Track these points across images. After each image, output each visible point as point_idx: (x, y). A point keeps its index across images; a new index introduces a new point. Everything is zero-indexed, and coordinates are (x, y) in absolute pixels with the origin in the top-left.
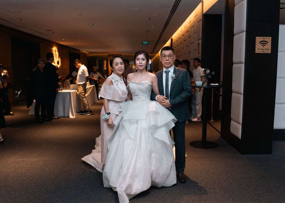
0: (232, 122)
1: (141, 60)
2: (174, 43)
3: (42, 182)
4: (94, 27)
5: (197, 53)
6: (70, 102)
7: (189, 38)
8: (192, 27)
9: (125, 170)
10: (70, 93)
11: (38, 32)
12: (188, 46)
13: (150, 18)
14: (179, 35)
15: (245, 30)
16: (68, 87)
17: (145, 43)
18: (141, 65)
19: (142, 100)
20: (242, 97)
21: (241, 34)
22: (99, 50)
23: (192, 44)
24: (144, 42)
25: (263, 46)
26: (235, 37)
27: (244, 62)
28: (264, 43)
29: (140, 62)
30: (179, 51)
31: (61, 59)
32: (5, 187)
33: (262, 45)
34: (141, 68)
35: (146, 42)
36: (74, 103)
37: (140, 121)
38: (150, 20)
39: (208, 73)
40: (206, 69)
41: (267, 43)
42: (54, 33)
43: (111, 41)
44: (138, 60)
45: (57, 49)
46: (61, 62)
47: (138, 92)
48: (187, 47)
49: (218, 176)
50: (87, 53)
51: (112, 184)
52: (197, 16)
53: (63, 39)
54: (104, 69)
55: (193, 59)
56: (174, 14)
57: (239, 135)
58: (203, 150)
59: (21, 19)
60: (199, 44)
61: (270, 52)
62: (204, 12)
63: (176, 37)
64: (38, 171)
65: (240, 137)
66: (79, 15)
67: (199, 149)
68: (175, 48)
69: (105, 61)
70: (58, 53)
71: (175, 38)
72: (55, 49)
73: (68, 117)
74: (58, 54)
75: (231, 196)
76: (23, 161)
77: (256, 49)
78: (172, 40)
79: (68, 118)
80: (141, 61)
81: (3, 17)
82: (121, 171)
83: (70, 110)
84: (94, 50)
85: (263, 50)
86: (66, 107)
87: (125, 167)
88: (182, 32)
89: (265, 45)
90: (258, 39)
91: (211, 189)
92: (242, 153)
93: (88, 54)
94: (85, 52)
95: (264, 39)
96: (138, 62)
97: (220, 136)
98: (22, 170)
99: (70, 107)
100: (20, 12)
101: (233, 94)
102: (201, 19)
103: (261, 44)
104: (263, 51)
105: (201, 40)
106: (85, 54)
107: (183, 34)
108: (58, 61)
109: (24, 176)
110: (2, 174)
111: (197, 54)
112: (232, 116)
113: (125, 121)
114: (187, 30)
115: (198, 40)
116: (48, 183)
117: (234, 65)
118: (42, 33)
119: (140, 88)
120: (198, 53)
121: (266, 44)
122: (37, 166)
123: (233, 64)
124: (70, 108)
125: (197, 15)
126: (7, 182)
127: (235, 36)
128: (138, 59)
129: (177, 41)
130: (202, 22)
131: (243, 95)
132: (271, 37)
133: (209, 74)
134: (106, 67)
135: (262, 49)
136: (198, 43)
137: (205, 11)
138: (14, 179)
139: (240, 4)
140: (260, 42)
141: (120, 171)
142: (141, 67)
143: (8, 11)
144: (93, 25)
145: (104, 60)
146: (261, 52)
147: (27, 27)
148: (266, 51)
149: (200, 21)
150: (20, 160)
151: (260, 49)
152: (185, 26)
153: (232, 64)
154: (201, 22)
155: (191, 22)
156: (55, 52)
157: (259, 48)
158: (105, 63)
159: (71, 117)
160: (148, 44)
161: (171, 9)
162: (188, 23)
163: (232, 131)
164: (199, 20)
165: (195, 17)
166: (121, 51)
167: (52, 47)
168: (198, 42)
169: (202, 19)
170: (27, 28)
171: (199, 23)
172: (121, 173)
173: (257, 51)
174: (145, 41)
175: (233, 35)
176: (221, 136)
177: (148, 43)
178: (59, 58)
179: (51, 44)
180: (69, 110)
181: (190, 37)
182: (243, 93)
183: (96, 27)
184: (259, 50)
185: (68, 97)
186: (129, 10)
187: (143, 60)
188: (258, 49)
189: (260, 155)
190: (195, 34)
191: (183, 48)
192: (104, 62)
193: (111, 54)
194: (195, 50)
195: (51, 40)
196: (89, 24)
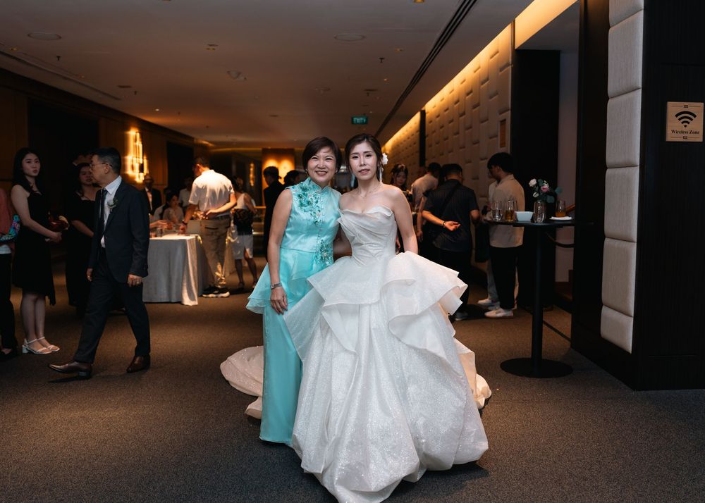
0: (606, 311)
1: (362, 157)
2: (431, 122)
3: (146, 472)
4: (242, 78)
5: (499, 143)
6: (184, 266)
7: (475, 107)
8: (484, 80)
9: (335, 429)
10: (184, 241)
11: (96, 90)
12: (471, 127)
13: (382, 59)
14: (444, 101)
15: (640, 86)
16: (174, 229)
17: (358, 120)
18: (363, 168)
19: (372, 254)
20: (633, 249)
21: (631, 95)
22: (240, 139)
23: (482, 122)
24: (355, 119)
25: (685, 124)
26: (610, 103)
27: (638, 164)
28: (686, 117)
29: (360, 162)
30: (447, 139)
31: (147, 159)
32: (50, 490)
33: (682, 123)
34: (366, 177)
35: (362, 119)
36: (193, 268)
37: (367, 308)
38: (381, 62)
39: (545, 191)
40: (539, 180)
41: (695, 116)
42: (136, 92)
43: (275, 116)
44: (356, 157)
45: (138, 135)
46: (149, 167)
47: (360, 236)
48: (470, 130)
49: (594, 446)
50: (210, 145)
51: (307, 467)
52: (498, 54)
53: (157, 110)
54: (250, 183)
55: (486, 158)
56: (443, 49)
57: (628, 343)
58: (537, 380)
59: (59, 57)
60: (503, 122)
61: (700, 139)
62: (517, 45)
63: (435, 107)
64: (130, 442)
65: (630, 349)
66: (208, 49)
67: (527, 379)
68: (434, 132)
69: (252, 165)
70: (142, 143)
71: (433, 110)
72: (133, 133)
73: (180, 302)
74: (141, 146)
75: (641, 496)
76: (84, 417)
77: (669, 132)
78: (423, 114)
79: (179, 305)
80: (363, 159)
81: (15, 49)
82: (326, 433)
83: (185, 284)
84: (229, 138)
85: (686, 135)
86: (175, 277)
87: (336, 423)
88: (453, 93)
89: (688, 123)
90: (673, 108)
91: (586, 479)
92: (635, 388)
93: (213, 148)
94: (205, 142)
95: (686, 106)
96: (355, 163)
97: (568, 347)
98: (86, 442)
99: (185, 276)
100: (60, 38)
101: (607, 241)
102: (510, 60)
103: (680, 119)
104: (685, 138)
105: (509, 112)
106: (205, 147)
107: (456, 99)
108: (141, 162)
109: (94, 456)
110: (33, 453)
111: (499, 146)
112: (605, 296)
113: (329, 309)
114: (470, 89)
115: (501, 113)
116: (164, 475)
117: (609, 172)
118: (105, 94)
119: (366, 226)
120: (503, 145)
121: (692, 120)
122: (124, 431)
123: (607, 168)
124: (185, 281)
125: (497, 52)
126: (52, 476)
127: (610, 101)
128: (356, 155)
129: (438, 116)
130: (513, 69)
131: (636, 244)
132: (703, 104)
133: (548, 193)
134: (253, 179)
135: (682, 132)
136: (502, 119)
137: (519, 41)
138: (70, 467)
139: (624, 22)
140: (677, 116)
141: (324, 432)
142: (364, 175)
143: (29, 35)
144: (239, 74)
145: (250, 163)
146: (678, 138)
147: (71, 78)
148: (692, 135)
149: (507, 65)
150: (76, 414)
151: (677, 132)
152: (463, 80)
153: (604, 167)
154: (510, 68)
155: (479, 68)
156: (136, 140)
157: (675, 130)
158: (252, 169)
159: (187, 301)
160: (366, 123)
161: (438, 35)
162: (472, 72)
163: (607, 331)
164: (505, 63)
165: (491, 57)
166: (295, 140)
167: (128, 129)
168: (502, 117)
169: (513, 63)
170: (70, 80)
171: (504, 70)
172: (327, 438)
173: (670, 137)
174: (358, 117)
175: (606, 98)
176: (572, 346)
177: (365, 121)
178: (145, 157)
179: (125, 121)
180: (182, 285)
181: (478, 105)
182: (635, 239)
183: (245, 79)
184: (675, 135)
185: (179, 252)
186: (335, 38)
187: (368, 156)
188: (673, 131)
189: (678, 391)
190: (491, 97)
191: (458, 133)
192: (250, 167)
193: (269, 148)
194: (491, 138)
195: (127, 112)
196: (228, 72)
